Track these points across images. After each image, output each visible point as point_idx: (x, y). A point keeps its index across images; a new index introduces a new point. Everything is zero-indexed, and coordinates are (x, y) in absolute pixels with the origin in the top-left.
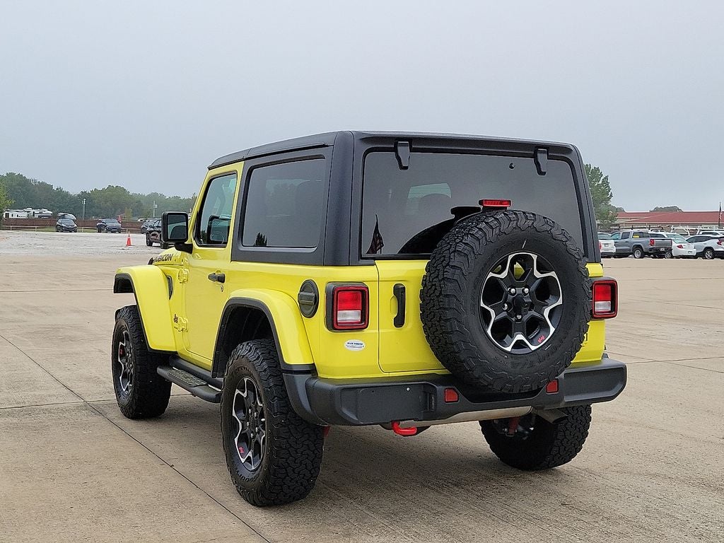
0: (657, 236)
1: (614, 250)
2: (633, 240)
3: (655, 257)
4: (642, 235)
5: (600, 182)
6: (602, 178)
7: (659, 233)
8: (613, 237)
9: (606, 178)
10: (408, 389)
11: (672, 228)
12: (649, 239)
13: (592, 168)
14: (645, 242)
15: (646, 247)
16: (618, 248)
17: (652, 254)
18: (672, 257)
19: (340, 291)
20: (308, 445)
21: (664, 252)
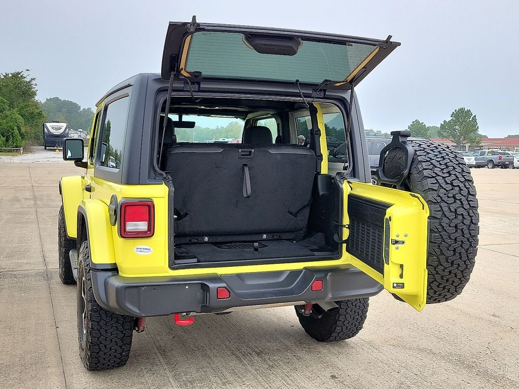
0: (505, 154)
1: (474, 163)
2: (488, 157)
3: (502, 168)
4: (493, 153)
5: (471, 119)
6: (472, 116)
7: (507, 152)
8: (474, 155)
9: (475, 116)
10: (187, 287)
11: (515, 149)
12: (498, 156)
13: (466, 110)
14: (495, 158)
15: (496, 161)
16: (477, 161)
17: (500, 165)
18: (514, 168)
19: (126, 206)
20: (116, 327)
21: (508, 165)
